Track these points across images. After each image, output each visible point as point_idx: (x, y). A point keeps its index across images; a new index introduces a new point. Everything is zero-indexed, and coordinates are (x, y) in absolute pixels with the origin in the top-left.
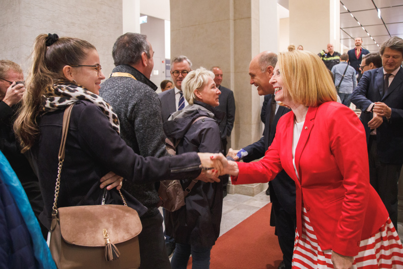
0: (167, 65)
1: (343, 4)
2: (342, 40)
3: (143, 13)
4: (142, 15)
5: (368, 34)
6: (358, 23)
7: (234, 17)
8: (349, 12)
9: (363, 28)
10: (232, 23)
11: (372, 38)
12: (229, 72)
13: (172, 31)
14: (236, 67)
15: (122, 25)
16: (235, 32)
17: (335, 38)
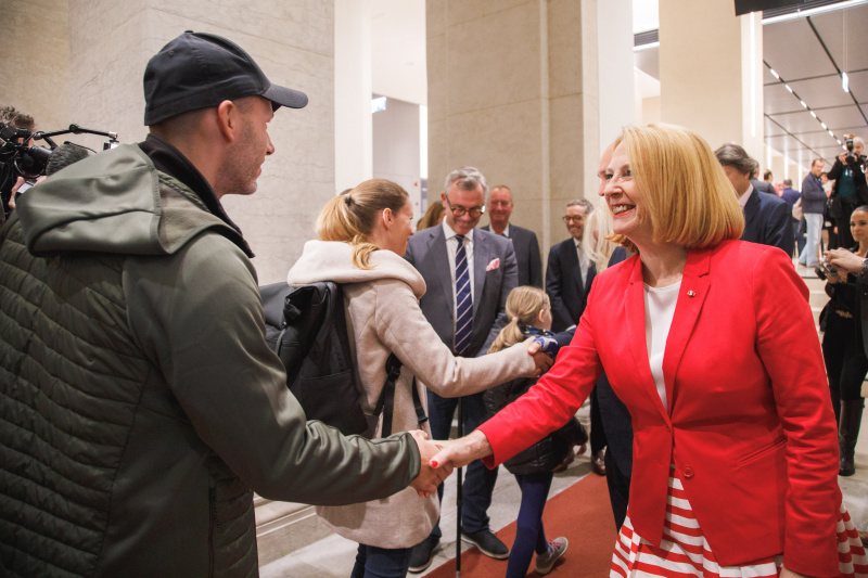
0: (425, 190)
1: (769, 67)
2: (769, 140)
3: (377, 92)
4: (375, 96)
5: (824, 126)
6: (802, 103)
7: (550, 93)
8: (782, 81)
9: (812, 113)
10: (544, 104)
11: (831, 133)
12: (540, 200)
13: (431, 122)
14: (554, 189)
15: (333, 108)
16: (552, 122)
17: (753, 134)
